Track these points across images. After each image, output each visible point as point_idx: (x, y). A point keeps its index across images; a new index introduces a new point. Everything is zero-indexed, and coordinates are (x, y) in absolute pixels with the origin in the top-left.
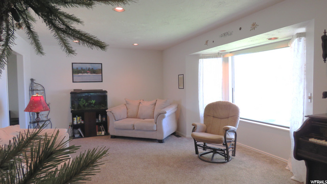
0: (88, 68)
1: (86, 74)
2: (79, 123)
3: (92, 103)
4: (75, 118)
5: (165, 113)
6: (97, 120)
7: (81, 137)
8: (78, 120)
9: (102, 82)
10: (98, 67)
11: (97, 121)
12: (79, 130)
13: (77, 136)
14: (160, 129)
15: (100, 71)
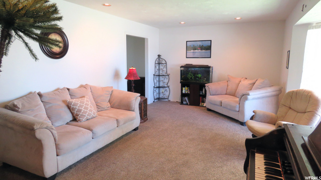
0: (199, 45)
1: (197, 51)
2: (186, 92)
3: (198, 77)
4: (184, 88)
5: (249, 95)
6: (201, 92)
7: (187, 104)
8: (185, 90)
9: (210, 57)
10: (208, 43)
11: (201, 94)
12: (186, 98)
13: (184, 103)
14: (241, 111)
15: (209, 48)
